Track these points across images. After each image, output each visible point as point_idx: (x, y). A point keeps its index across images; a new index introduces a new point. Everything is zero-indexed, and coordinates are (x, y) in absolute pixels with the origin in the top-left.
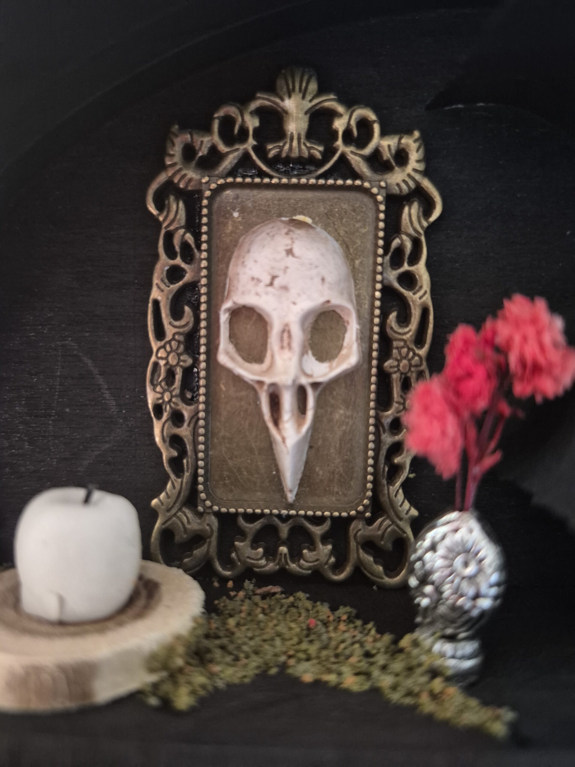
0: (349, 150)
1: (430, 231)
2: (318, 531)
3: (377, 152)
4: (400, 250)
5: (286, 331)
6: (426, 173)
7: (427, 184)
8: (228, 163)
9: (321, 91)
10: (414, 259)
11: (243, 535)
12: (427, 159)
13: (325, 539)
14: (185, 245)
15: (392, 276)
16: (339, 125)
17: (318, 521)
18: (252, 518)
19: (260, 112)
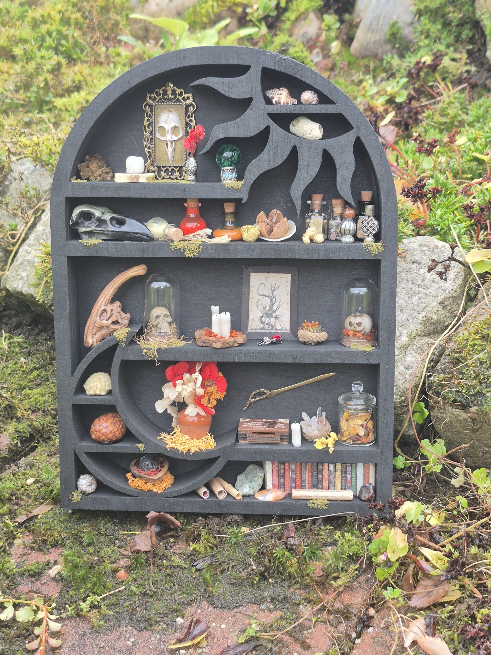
0: (179, 97)
1: (194, 112)
2: (176, 170)
3: (184, 98)
4: (189, 115)
5: (168, 131)
6: (193, 101)
7: (193, 103)
8: (157, 100)
9: (174, 86)
10: (192, 117)
11: (162, 171)
12: (193, 98)
13: (178, 171)
14: (150, 115)
15: (188, 120)
16: (177, 92)
17: (176, 167)
18: (164, 167)
19: (162, 90)
